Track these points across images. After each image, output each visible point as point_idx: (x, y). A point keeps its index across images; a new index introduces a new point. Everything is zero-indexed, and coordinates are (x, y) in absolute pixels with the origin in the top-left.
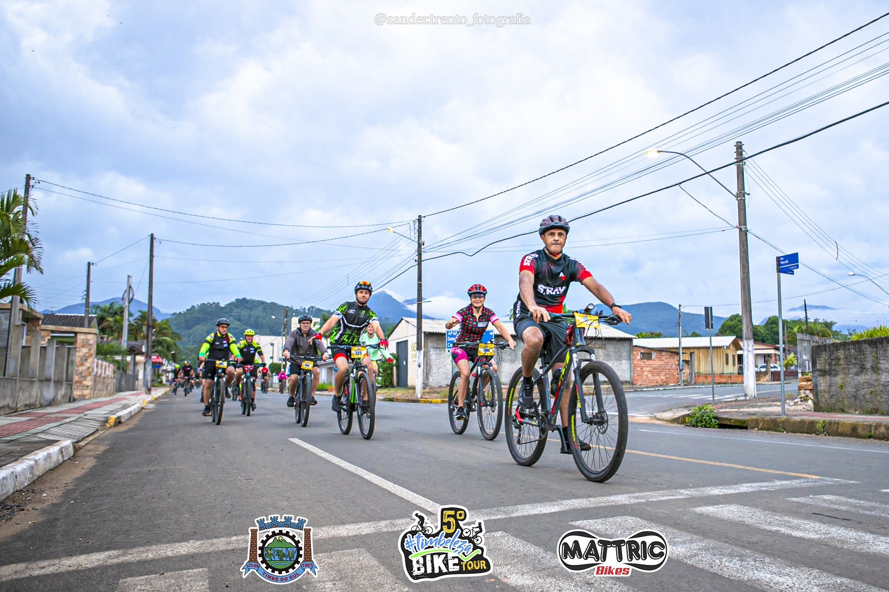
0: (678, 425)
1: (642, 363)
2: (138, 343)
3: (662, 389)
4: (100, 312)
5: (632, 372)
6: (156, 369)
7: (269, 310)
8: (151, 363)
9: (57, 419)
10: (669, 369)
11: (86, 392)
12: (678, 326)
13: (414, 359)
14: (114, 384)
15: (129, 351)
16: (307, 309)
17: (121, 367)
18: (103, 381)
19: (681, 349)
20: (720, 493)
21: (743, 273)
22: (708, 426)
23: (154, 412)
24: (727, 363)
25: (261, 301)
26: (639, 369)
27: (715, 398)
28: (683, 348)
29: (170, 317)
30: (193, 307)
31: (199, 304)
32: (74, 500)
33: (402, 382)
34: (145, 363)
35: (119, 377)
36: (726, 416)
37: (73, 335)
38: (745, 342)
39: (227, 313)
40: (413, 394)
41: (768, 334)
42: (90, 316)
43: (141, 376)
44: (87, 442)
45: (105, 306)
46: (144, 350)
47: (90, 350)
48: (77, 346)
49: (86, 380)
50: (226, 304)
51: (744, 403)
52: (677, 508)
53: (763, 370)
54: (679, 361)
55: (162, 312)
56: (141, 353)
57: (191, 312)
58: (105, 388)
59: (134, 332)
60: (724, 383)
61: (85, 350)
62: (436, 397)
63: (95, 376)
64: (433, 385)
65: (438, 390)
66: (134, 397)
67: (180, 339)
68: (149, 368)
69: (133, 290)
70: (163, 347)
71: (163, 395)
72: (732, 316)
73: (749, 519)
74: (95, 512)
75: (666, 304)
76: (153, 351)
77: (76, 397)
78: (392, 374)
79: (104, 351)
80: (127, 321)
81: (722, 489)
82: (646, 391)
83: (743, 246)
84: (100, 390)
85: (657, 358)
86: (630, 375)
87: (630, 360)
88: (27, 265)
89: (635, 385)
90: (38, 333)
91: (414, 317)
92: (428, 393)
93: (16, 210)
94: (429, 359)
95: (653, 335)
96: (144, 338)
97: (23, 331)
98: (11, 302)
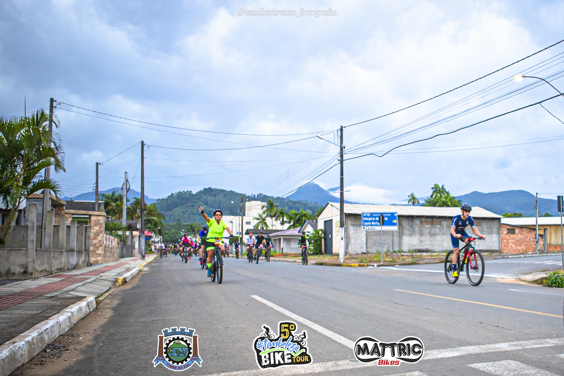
0: (537, 285)
1: (507, 237)
2: (134, 222)
3: (523, 256)
4: (106, 199)
5: (500, 243)
6: (148, 241)
7: (228, 197)
8: (144, 237)
9: (81, 280)
10: (528, 241)
11: (99, 258)
12: (535, 209)
13: (337, 233)
14: (118, 252)
15: (128, 228)
16: (256, 195)
17: (122, 239)
18: (111, 250)
19: (537, 226)
22: (561, 286)
23: (147, 273)
25: (222, 190)
26: (505, 241)
28: (539, 225)
29: (156, 202)
30: (172, 194)
31: (177, 193)
32: (102, 342)
33: (328, 250)
34: (140, 237)
35: (121, 247)
37: (88, 216)
39: (198, 199)
40: (337, 259)
42: (99, 202)
43: (137, 246)
44: (104, 297)
45: (109, 194)
46: (139, 226)
47: (101, 228)
48: (91, 225)
49: (98, 250)
50: (197, 192)
54: (536, 235)
55: (151, 198)
56: (137, 230)
57: (170, 198)
58: (112, 256)
59: (131, 213)
61: (97, 228)
62: (355, 262)
63: (105, 247)
64: (351, 253)
65: (356, 256)
66: (133, 262)
67: (164, 218)
68: (143, 240)
69: (129, 183)
70: (152, 224)
71: (153, 260)
75: (525, 192)
76: (145, 227)
77: (92, 262)
78: (321, 244)
79: (110, 228)
80: (126, 206)
82: (511, 258)
84: (108, 257)
85: (519, 233)
86: (499, 246)
87: (499, 234)
88: (54, 166)
89: (503, 253)
90: (63, 216)
91: (337, 202)
92: (349, 259)
93: (44, 124)
94: (349, 233)
95: (516, 215)
96: (138, 218)
97: (52, 215)
98: (43, 193)
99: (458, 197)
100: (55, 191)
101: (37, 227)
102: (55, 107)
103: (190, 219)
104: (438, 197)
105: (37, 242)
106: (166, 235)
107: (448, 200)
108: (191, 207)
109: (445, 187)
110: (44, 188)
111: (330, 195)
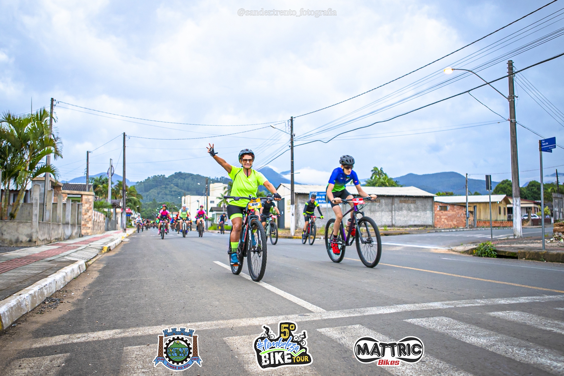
0: (468, 255)
1: (440, 213)
2: (117, 201)
3: (454, 230)
4: (94, 182)
5: (434, 219)
6: (128, 217)
7: (195, 180)
8: (126, 213)
9: (74, 248)
10: (459, 217)
11: (89, 231)
12: (465, 188)
13: (289, 210)
14: (104, 226)
15: (112, 206)
16: (219, 178)
17: (108, 216)
18: (98, 224)
19: (467, 204)
20: (506, 303)
21: (513, 151)
22: (490, 256)
23: (128, 243)
24: (500, 213)
25: (190, 174)
26: (438, 217)
27: (493, 237)
28: (469, 203)
29: (135, 184)
30: (149, 178)
31: (153, 176)
32: (90, 297)
33: (281, 225)
34: (122, 213)
35: (107, 222)
36: (502, 250)
37: (80, 196)
38: (514, 199)
39: (170, 182)
40: (288, 233)
41: (529, 193)
42: (89, 184)
43: (119, 221)
44: (93, 262)
45: (97, 178)
46: (121, 205)
47: (90, 205)
48: (83, 203)
49: (88, 224)
50: (169, 176)
51: (514, 240)
52: (477, 312)
53: (526, 218)
54: (466, 212)
55: (130, 181)
56: (119, 207)
57: (147, 181)
58: (99, 229)
59: (115, 194)
60: (498, 227)
61: (87, 205)
63: (94, 221)
66: (116, 234)
67: (142, 198)
68: (124, 216)
69: (113, 168)
70: (132, 203)
71: (133, 233)
72: (504, 181)
73: (529, 322)
74: (103, 305)
75: (456, 173)
76: (127, 205)
77: (83, 234)
79: (97, 206)
80: (110, 187)
81: (506, 300)
82: (444, 232)
83: (513, 133)
84: (96, 230)
85: (451, 210)
86: (433, 221)
87: (432, 211)
88: (54, 154)
89: (436, 228)
90: (60, 195)
91: (289, 183)
92: (299, 232)
93: (45, 119)
94: (299, 210)
95: (447, 194)
96: (121, 197)
97: (52, 194)
98: (45, 176)
99: (395, 178)
100: (54, 174)
101: (40, 204)
102: (55, 105)
103: (163, 198)
104: (377, 179)
105: (39, 217)
106: (144, 213)
107: (386, 181)
108: (164, 189)
109: (383, 170)
110: (46, 172)
111: (281, 177)
